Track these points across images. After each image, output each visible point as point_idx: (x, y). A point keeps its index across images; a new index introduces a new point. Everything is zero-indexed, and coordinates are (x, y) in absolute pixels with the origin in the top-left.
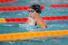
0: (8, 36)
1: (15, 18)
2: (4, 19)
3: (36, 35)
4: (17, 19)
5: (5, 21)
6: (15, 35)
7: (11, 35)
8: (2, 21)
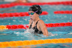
0: (10, 44)
1: (17, 25)
2: (5, 26)
3: (39, 43)
4: (19, 26)
5: (7, 28)
6: (17, 43)
7: (13, 43)
8: (3, 28)
